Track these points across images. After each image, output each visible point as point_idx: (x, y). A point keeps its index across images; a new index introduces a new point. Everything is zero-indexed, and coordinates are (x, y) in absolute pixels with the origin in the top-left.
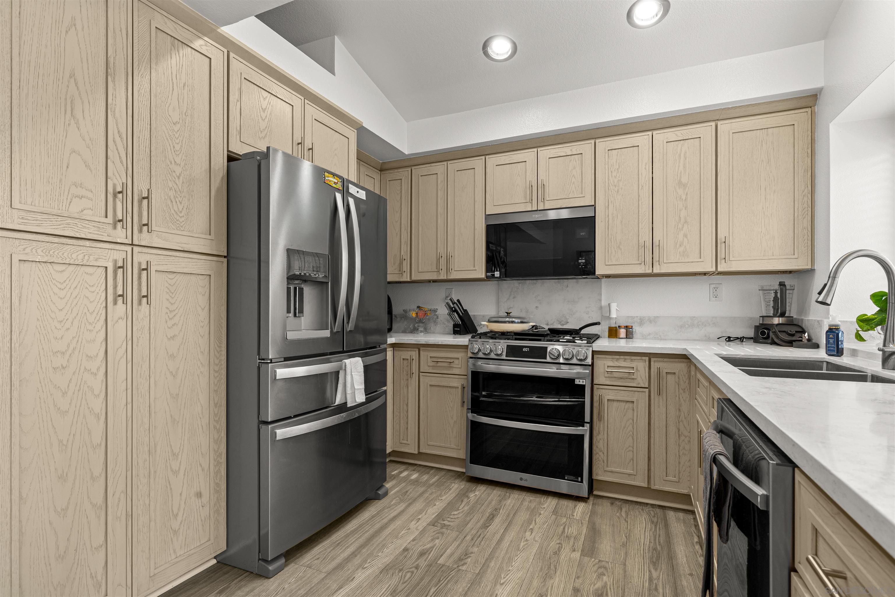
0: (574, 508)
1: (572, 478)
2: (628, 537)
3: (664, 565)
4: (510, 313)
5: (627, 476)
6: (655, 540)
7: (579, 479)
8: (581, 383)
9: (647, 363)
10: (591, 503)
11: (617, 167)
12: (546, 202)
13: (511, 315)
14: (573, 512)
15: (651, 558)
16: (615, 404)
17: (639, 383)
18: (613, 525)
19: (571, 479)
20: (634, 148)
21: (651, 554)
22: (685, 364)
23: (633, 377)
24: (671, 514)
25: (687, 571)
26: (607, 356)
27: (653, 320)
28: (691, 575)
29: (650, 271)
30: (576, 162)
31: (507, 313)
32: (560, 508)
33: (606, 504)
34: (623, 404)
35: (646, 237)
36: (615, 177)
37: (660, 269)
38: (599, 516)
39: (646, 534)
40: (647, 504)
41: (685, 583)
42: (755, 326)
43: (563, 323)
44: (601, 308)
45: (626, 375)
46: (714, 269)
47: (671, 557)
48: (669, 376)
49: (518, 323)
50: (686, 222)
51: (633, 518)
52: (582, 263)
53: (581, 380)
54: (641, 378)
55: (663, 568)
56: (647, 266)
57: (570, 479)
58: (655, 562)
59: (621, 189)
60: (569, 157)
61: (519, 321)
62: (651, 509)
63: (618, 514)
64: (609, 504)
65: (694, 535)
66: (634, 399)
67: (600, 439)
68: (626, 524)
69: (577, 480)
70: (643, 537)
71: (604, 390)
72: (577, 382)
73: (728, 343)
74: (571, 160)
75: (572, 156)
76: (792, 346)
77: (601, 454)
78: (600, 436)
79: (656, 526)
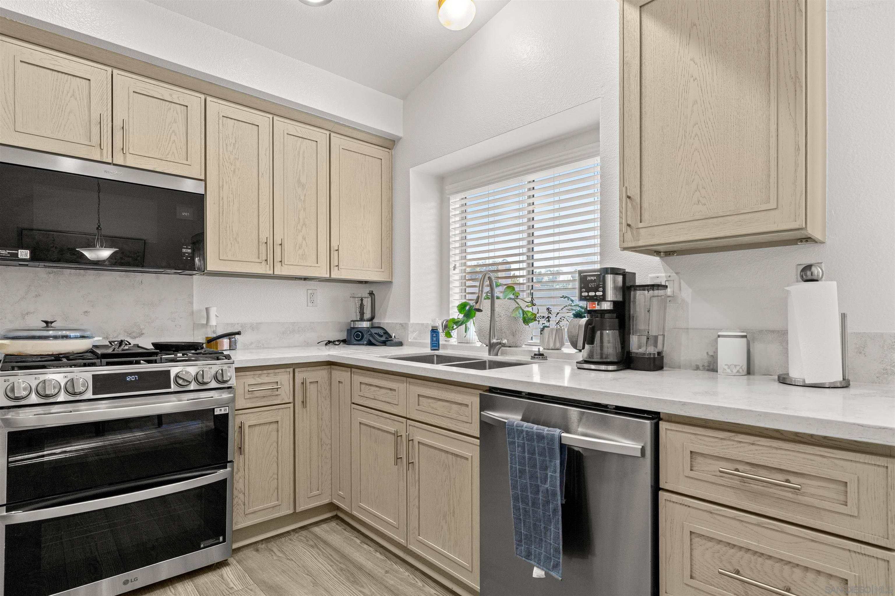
0: (222, 578)
1: (210, 542)
2: (309, 574)
3: (364, 579)
4: (52, 322)
5: (271, 509)
6: (332, 561)
7: (221, 539)
8: (223, 412)
9: (292, 375)
10: (235, 562)
11: (234, 141)
12: (128, 154)
13: (53, 325)
14: (227, 585)
15: (348, 579)
16: (257, 429)
17: (283, 399)
18: (284, 571)
19: (209, 544)
20: (254, 126)
21: (344, 576)
22: (326, 371)
23: (277, 393)
24: (316, 530)
25: (383, 572)
26: (247, 373)
27: (255, 327)
28: (387, 572)
29: (271, 272)
30: (177, 113)
31: (47, 322)
32: (205, 589)
33: (250, 553)
34: (267, 426)
35: (265, 233)
36: (231, 153)
37: (281, 271)
38: (260, 572)
39: (320, 561)
40: (288, 532)
41: (392, 582)
42: (348, 330)
43: (134, 334)
44: (192, 313)
45: (269, 393)
46: (328, 276)
47: (360, 568)
48: (312, 385)
49: (76, 338)
50: (304, 224)
51: (291, 553)
52: (187, 253)
53: (223, 409)
54: (285, 394)
55: (365, 581)
56: (268, 266)
57: (207, 545)
58: (355, 582)
59: (239, 169)
60: (167, 103)
61: (78, 334)
62: (297, 535)
63: (275, 558)
64: (254, 553)
65: (352, 538)
66: (278, 419)
67: (240, 478)
68: (293, 562)
69: (217, 541)
70: (320, 565)
71: (244, 415)
72: (217, 412)
73: (327, 347)
74: (170, 109)
75: (173, 104)
76: (385, 345)
77: (241, 496)
78: (241, 474)
79: (318, 548)
